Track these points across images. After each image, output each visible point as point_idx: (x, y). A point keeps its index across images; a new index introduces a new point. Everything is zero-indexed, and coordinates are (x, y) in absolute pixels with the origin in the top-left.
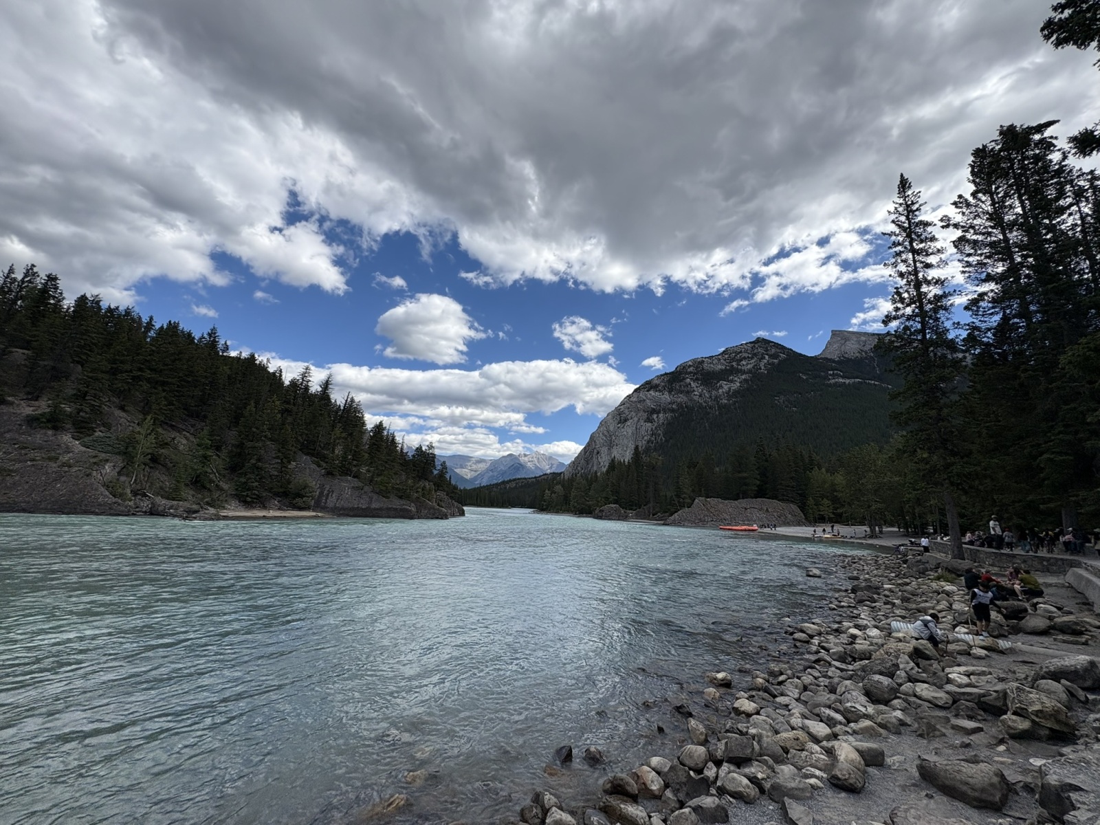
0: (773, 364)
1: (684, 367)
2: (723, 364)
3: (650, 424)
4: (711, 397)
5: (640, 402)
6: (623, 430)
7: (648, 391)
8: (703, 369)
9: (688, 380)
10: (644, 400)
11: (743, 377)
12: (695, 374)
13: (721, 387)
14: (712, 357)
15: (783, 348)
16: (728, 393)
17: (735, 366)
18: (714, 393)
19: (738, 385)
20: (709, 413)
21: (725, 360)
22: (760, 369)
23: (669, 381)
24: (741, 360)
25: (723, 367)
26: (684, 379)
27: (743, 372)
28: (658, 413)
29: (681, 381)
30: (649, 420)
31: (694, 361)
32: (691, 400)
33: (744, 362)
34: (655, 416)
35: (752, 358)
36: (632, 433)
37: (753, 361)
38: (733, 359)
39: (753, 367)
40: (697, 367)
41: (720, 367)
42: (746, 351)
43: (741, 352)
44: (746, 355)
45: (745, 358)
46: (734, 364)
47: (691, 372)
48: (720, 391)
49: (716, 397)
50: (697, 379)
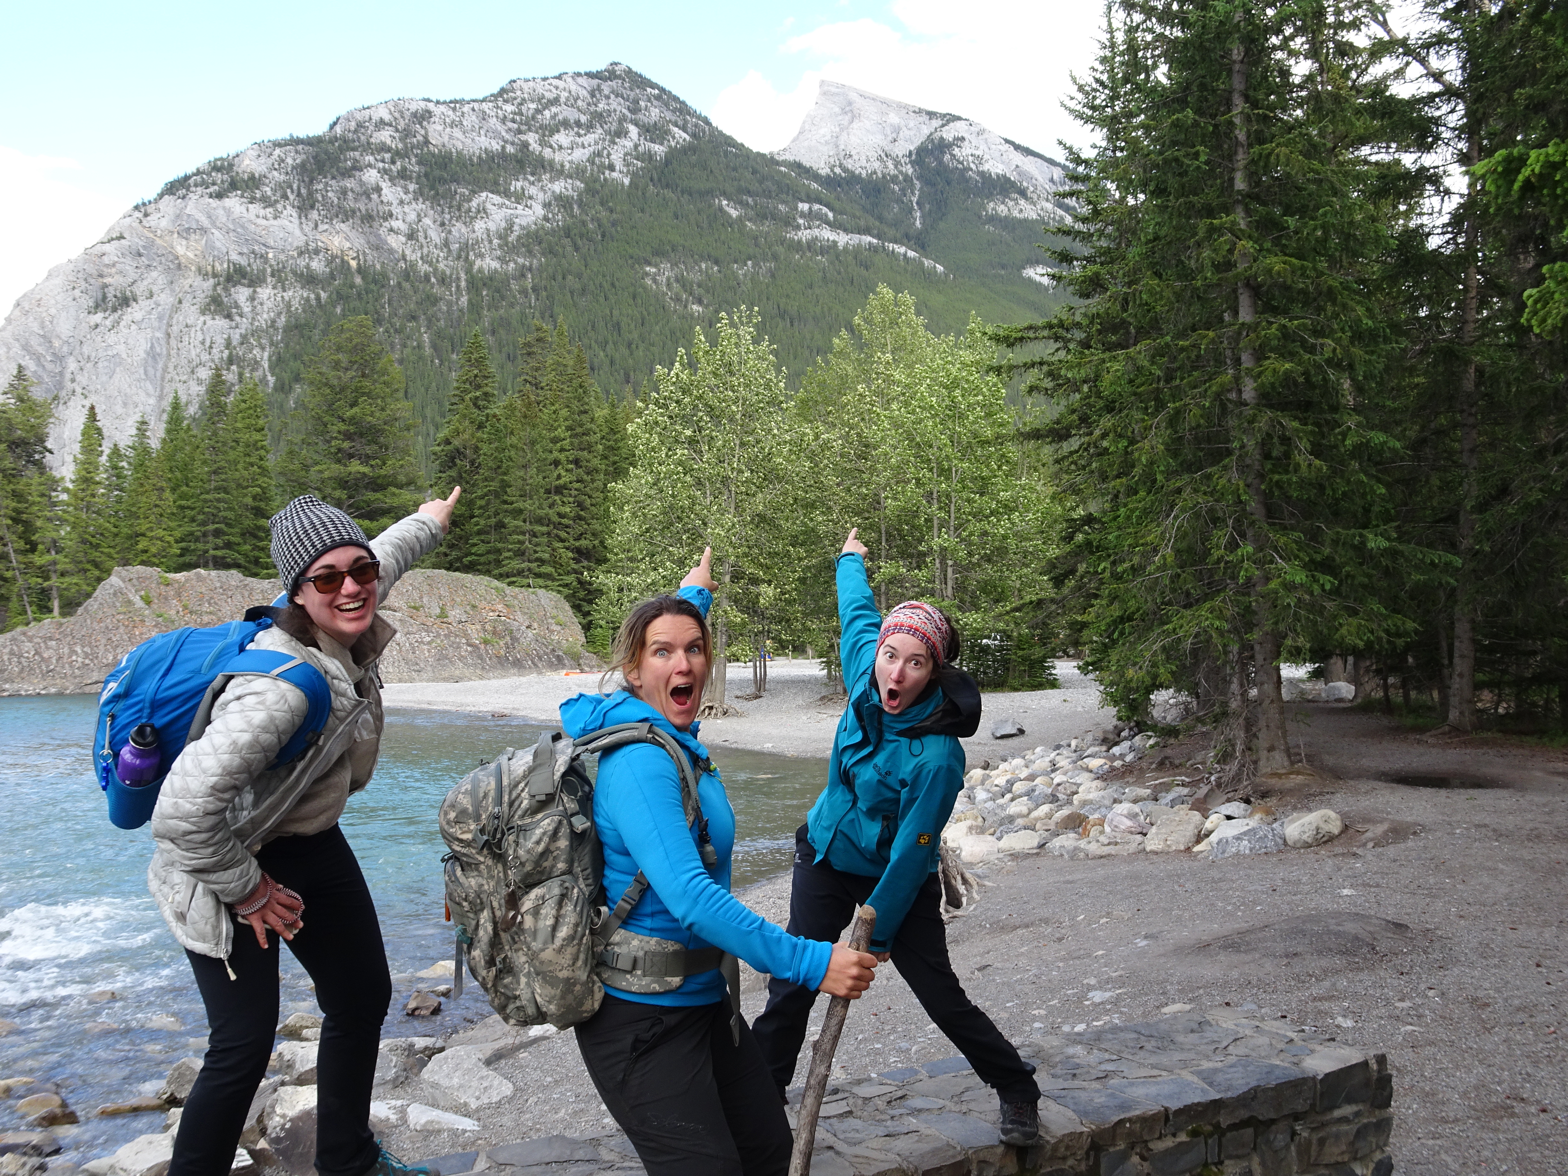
0: (649, 157)
1: (360, 125)
2: (497, 135)
3: (221, 323)
4: (446, 244)
5: (185, 233)
6: (111, 338)
8: (427, 142)
9: (371, 176)
10: (202, 229)
11: (558, 187)
12: (397, 154)
13: (482, 211)
14: (462, 102)
15: (683, 109)
16: (503, 236)
17: (535, 146)
18: (459, 230)
19: (539, 211)
20: (434, 301)
21: (504, 120)
22: (612, 168)
23: (302, 168)
24: (554, 130)
25: (496, 146)
26: (357, 167)
27: (558, 172)
28: (254, 281)
29: (347, 173)
30: (218, 307)
31: (398, 107)
32: (378, 247)
33: (562, 138)
35: (590, 127)
36: (152, 355)
37: (590, 138)
38: (529, 123)
39: (591, 160)
40: (407, 133)
41: (484, 141)
42: (573, 101)
43: (556, 101)
44: (571, 114)
45: (566, 124)
46: (532, 138)
47: (383, 148)
48: (479, 226)
49: (465, 247)
50: (403, 175)
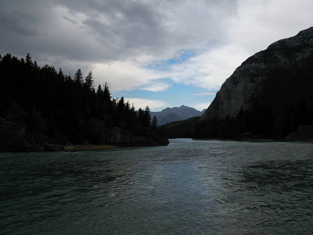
1: (273, 46)
2: (298, 42)
3: (253, 84)
4: (291, 63)
5: (246, 70)
6: (236, 89)
7: (250, 63)
8: (285, 46)
9: (276, 55)
10: (249, 69)
14: (291, 38)
16: (302, 60)
17: (306, 42)
18: (293, 61)
20: (290, 74)
21: (300, 39)
23: (263, 56)
27: (312, 46)
28: (258, 76)
29: (272, 55)
30: (252, 81)
31: (279, 41)
32: (278, 67)
34: (256, 79)
36: (242, 90)
38: (305, 38)
40: (281, 46)
41: (296, 44)
47: (278, 49)
48: (297, 59)
49: (295, 63)
50: (282, 53)
